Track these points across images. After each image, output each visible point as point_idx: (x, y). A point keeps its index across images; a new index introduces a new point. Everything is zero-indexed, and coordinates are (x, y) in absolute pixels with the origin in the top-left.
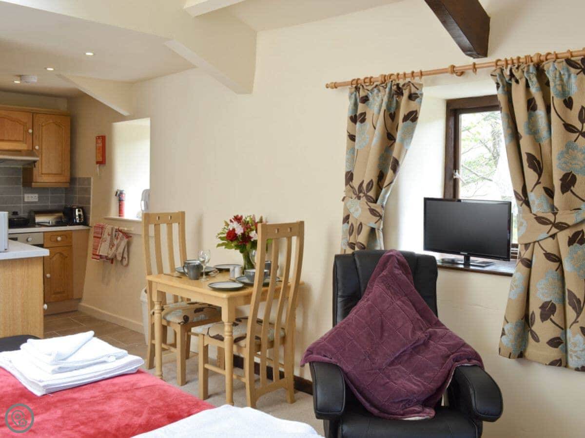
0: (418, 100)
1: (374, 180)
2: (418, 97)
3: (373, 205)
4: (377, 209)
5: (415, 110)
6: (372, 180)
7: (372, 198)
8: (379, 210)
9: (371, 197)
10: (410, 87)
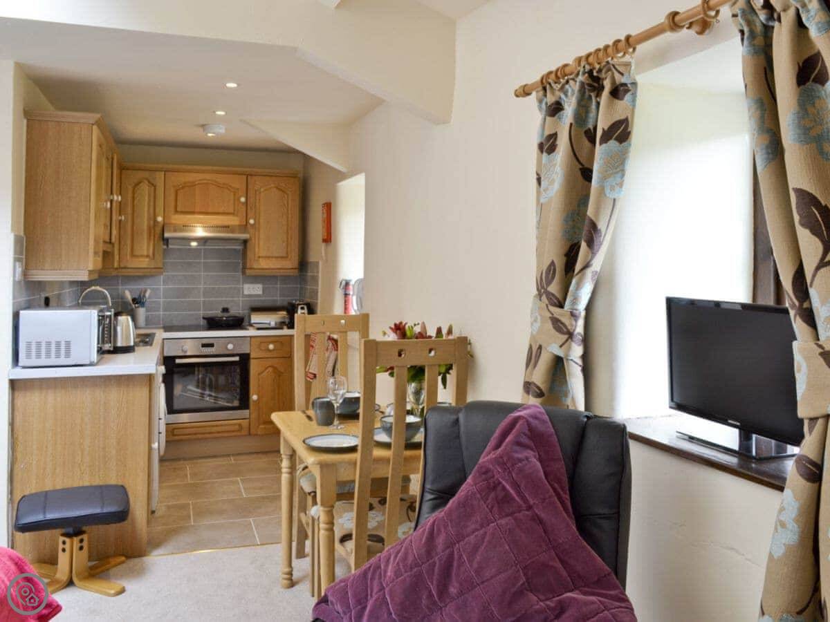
0: (628, 97)
1: (556, 262)
2: (627, 91)
3: (556, 311)
4: (563, 320)
5: (623, 117)
6: (553, 263)
7: (557, 298)
8: (566, 320)
9: (553, 295)
10: (613, 74)
